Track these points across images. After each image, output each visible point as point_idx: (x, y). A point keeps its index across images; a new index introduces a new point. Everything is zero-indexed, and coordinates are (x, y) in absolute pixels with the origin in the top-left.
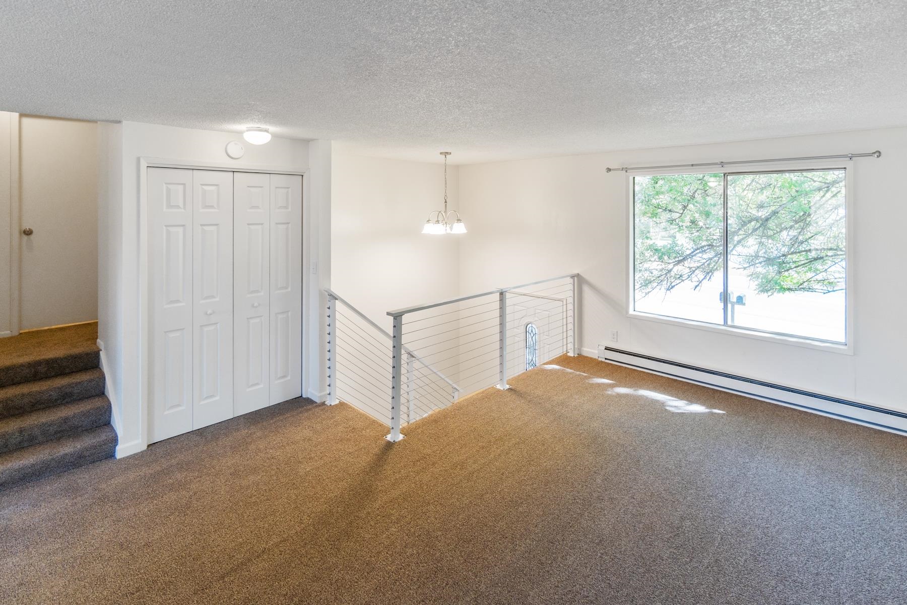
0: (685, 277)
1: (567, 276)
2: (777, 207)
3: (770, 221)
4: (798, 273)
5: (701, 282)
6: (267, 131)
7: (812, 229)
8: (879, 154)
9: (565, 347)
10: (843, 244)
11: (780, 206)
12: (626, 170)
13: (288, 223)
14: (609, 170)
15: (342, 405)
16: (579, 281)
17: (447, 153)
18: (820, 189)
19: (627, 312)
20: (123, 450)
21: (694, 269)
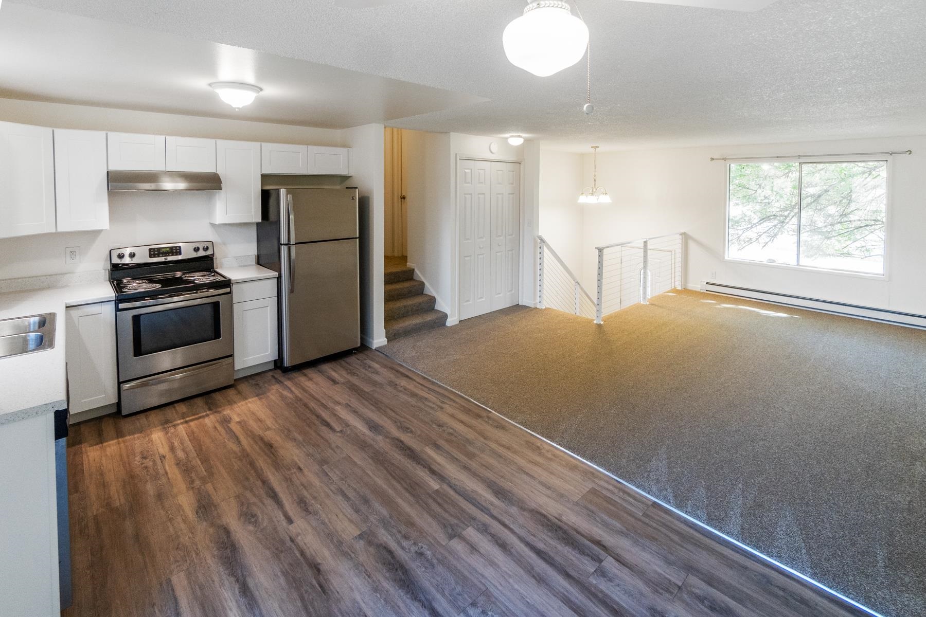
0: (754, 240)
1: (678, 234)
2: (827, 186)
3: (823, 197)
4: (839, 241)
5: (767, 243)
6: (521, 137)
7: (853, 206)
8: (910, 152)
9: (673, 284)
10: (883, 216)
11: (831, 185)
12: (725, 159)
13: (513, 194)
14: (712, 159)
15: (547, 309)
16: (686, 237)
17: (597, 147)
18: (863, 173)
19: (724, 258)
20: (451, 321)
21: (761, 234)
